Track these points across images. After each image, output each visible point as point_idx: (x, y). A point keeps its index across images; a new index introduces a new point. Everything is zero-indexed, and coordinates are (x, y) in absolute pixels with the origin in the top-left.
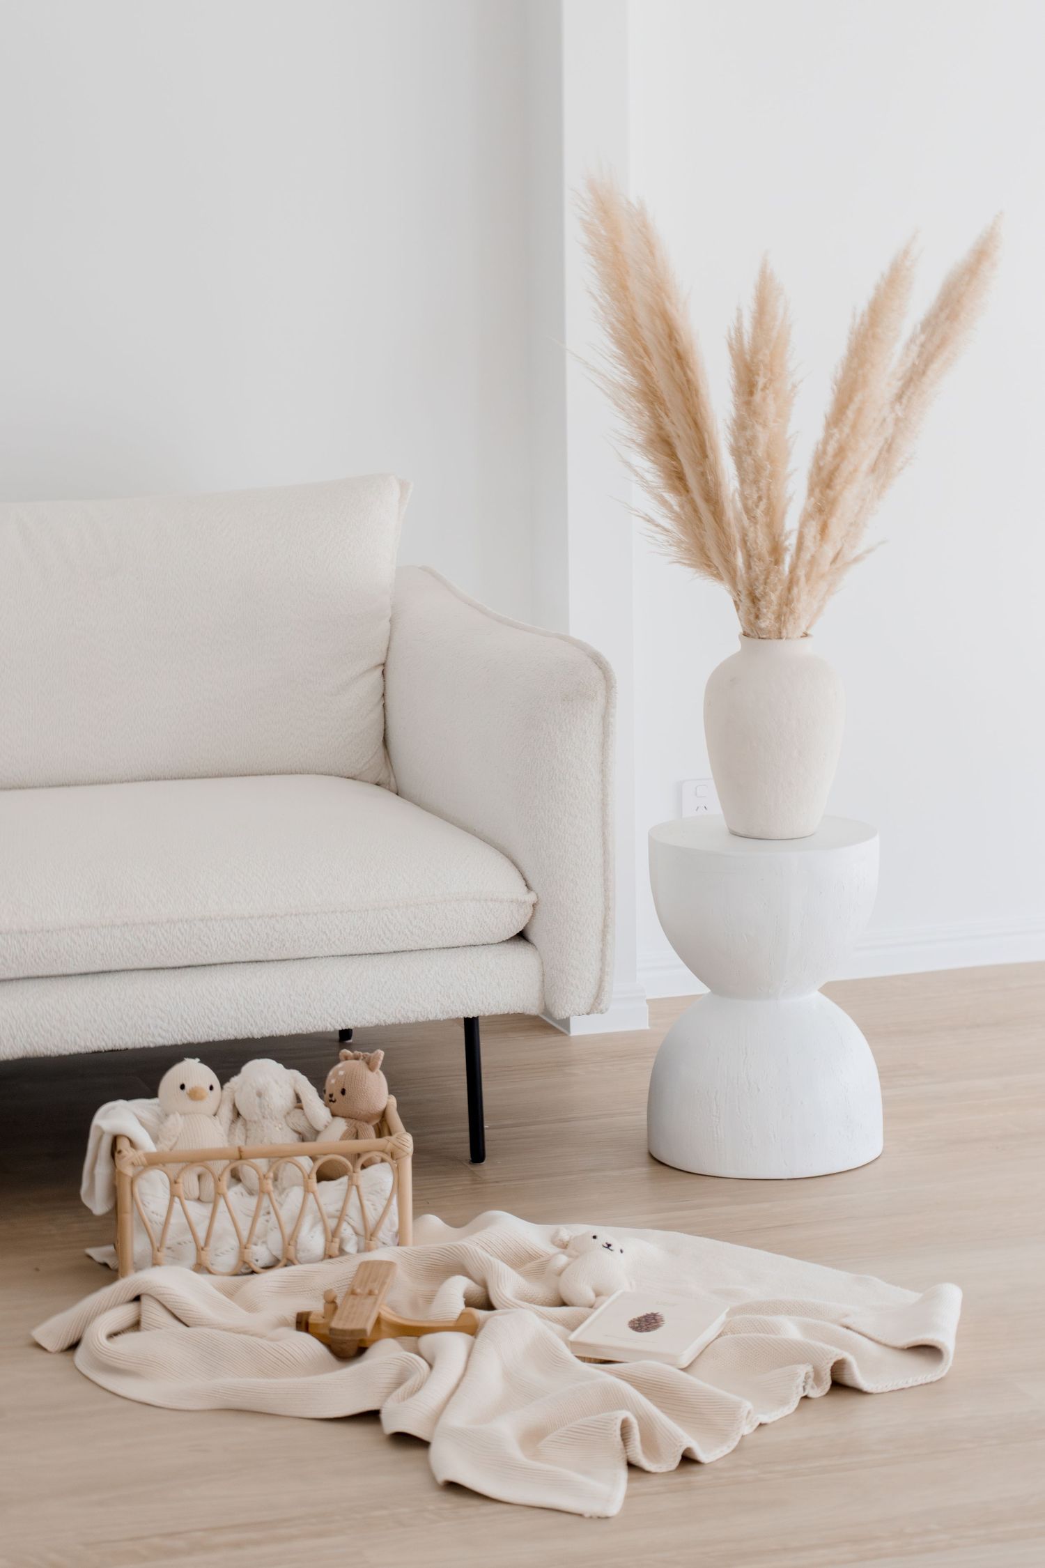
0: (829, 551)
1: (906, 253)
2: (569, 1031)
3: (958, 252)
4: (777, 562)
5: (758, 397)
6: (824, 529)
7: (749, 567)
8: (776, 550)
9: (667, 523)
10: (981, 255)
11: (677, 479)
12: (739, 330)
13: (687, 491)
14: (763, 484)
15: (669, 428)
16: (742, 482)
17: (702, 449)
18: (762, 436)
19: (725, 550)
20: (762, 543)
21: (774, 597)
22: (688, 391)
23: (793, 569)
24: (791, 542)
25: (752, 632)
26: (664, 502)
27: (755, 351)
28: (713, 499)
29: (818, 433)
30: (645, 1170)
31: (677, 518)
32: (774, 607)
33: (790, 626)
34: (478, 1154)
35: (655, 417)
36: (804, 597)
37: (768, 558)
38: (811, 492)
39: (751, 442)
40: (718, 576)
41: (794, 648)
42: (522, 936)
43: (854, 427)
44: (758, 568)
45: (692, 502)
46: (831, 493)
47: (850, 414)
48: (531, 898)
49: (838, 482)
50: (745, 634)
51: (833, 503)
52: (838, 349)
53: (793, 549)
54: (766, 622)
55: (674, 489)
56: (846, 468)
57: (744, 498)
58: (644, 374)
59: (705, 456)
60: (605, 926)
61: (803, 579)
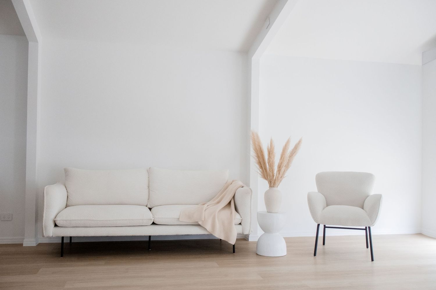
0: (280, 176)
1: (290, 138)
2: (248, 240)
3: (297, 141)
4: (273, 177)
5: (270, 155)
6: (279, 173)
7: (270, 178)
8: (273, 176)
9: (260, 173)
10: (300, 142)
11: (261, 167)
12: (268, 147)
13: (262, 169)
14: (271, 167)
15: (260, 160)
16: (269, 166)
17: (264, 163)
18: (271, 160)
19: (267, 176)
20: (271, 174)
21: (273, 182)
22: (263, 155)
23: (275, 178)
24: (275, 175)
25: (270, 186)
26: (259, 170)
27: (270, 149)
28: (266, 169)
29: (279, 161)
30: (256, 255)
31: (261, 172)
32: (273, 183)
33: (275, 186)
34: (234, 252)
35: (259, 159)
36: (277, 182)
37: (272, 177)
38: (278, 168)
39: (270, 161)
40: (266, 179)
41: (275, 189)
42: (240, 224)
43: (283, 160)
44: (271, 178)
45: (263, 170)
46: (280, 169)
47: (282, 158)
48: (241, 219)
49: (281, 167)
50: (270, 187)
51: (280, 170)
52: (281, 151)
53: (275, 176)
54: (272, 185)
55: (261, 168)
56: (282, 165)
57: (269, 169)
58: (257, 154)
59: (264, 164)
60: (251, 222)
61: (277, 180)
